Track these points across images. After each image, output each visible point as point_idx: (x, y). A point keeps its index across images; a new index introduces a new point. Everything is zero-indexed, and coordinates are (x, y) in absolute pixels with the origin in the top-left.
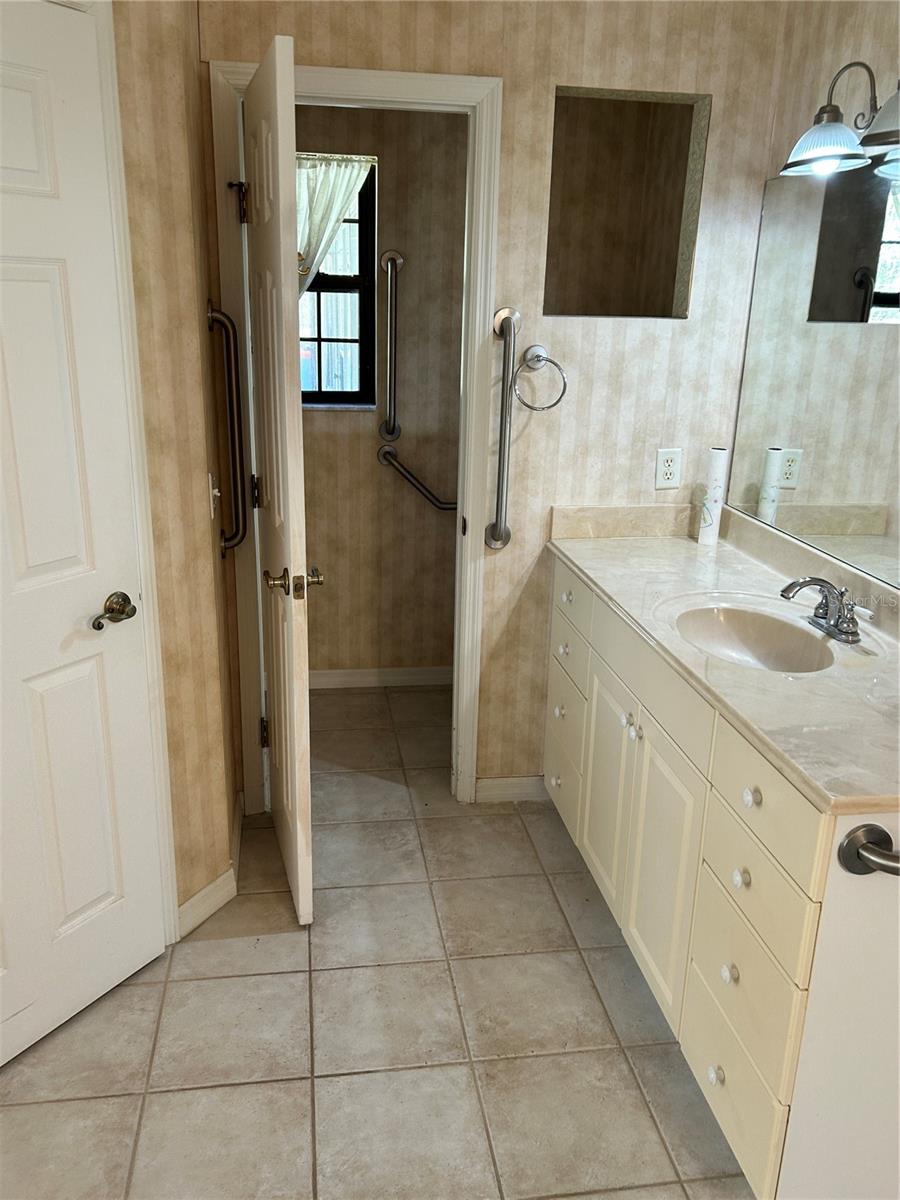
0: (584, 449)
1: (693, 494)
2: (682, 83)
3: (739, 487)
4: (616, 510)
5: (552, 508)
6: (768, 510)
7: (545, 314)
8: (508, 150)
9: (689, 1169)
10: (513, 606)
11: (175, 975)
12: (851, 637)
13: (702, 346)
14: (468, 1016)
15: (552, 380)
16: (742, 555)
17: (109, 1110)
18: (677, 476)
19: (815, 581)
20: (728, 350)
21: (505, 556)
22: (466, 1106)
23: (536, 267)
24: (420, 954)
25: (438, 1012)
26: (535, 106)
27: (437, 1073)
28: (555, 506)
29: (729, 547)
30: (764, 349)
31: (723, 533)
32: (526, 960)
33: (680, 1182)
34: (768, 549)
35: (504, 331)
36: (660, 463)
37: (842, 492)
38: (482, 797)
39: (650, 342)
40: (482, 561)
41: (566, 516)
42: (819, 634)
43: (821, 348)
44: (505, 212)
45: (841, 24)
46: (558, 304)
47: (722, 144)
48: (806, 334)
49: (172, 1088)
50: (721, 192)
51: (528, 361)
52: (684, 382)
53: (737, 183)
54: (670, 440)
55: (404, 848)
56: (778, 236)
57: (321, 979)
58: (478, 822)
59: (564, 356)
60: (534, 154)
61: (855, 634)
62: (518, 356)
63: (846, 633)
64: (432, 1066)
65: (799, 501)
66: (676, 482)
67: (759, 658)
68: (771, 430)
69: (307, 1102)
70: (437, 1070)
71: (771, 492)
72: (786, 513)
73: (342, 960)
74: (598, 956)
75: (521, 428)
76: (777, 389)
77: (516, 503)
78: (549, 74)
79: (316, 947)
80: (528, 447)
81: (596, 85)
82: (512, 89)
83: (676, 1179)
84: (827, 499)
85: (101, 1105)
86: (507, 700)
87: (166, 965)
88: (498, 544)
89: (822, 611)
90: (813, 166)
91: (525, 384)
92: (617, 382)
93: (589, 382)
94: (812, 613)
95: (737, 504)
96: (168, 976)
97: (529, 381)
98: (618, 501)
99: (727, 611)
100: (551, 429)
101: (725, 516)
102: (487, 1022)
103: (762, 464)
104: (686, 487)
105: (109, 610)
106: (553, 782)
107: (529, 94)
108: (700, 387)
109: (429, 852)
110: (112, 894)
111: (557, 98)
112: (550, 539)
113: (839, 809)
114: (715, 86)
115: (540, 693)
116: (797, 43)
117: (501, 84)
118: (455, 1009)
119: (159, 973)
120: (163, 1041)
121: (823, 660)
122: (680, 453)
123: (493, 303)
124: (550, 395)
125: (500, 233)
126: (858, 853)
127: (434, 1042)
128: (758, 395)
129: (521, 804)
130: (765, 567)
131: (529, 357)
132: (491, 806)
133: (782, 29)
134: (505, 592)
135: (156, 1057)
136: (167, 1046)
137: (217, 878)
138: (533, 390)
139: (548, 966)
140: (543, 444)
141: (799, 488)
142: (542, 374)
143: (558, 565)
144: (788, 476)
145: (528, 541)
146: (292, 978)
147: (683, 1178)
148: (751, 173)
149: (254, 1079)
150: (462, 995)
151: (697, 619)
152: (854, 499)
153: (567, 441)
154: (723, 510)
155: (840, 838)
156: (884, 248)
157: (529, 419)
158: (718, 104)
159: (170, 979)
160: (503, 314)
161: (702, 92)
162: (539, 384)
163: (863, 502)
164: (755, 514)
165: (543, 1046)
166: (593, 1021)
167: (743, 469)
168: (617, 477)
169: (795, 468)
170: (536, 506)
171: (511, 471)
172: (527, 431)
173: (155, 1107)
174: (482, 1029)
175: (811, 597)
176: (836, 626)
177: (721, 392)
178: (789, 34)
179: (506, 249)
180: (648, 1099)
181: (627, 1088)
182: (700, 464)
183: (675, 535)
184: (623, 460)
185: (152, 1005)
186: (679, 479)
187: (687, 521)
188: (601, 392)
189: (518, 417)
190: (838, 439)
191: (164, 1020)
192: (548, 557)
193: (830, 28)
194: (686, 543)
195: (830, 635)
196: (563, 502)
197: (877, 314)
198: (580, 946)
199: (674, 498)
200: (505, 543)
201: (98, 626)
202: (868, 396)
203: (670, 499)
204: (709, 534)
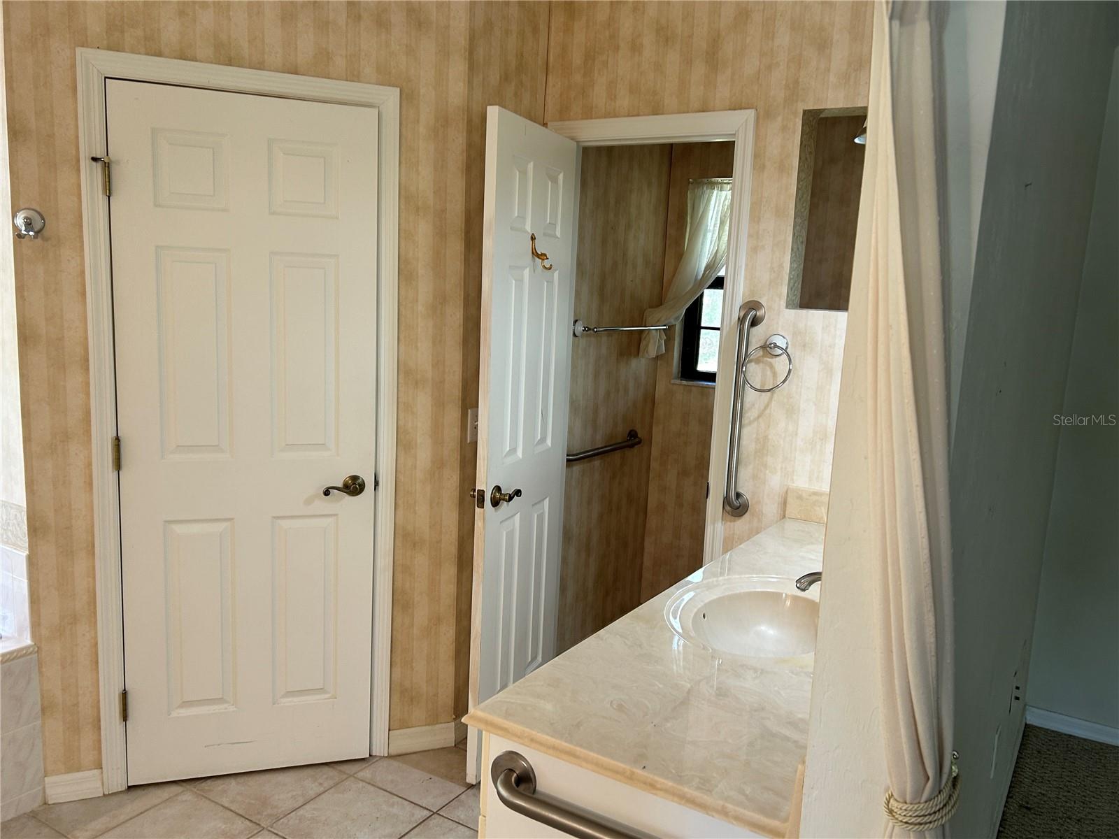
5: (788, 489)
7: (787, 307)
21: (743, 524)
23: (781, 266)
26: (784, 128)
28: (791, 486)
40: (721, 524)
41: (800, 497)
44: (755, 219)
49: (280, 833)
57: (434, 821)
59: (804, 346)
60: (782, 168)
73: (462, 817)
75: (762, 408)
78: (797, 101)
80: (769, 427)
81: (840, 106)
85: (239, 821)
88: (737, 512)
91: (768, 368)
97: (771, 366)
100: (791, 413)
105: (344, 485)
107: (780, 119)
110: (326, 692)
111: (804, 119)
112: (785, 515)
117: (754, 114)
120: (308, 806)
125: (750, 236)
131: (769, 344)
135: (294, 813)
136: (306, 810)
137: (437, 723)
140: (782, 425)
145: (765, 513)
146: (419, 811)
159: (355, 776)
170: (775, 482)
172: (768, 411)
179: (754, 250)
185: (328, 784)
191: (323, 796)
196: (798, 484)
200: (744, 512)
201: (328, 493)
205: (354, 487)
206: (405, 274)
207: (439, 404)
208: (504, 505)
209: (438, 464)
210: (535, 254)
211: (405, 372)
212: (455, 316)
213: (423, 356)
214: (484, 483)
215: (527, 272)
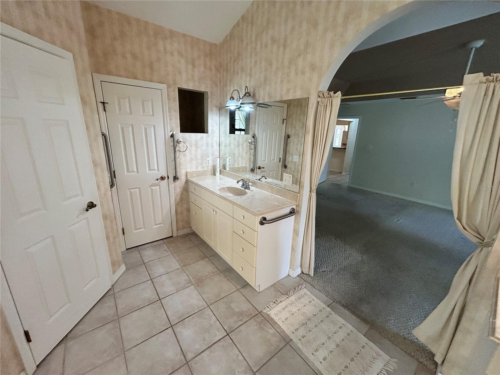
0: (192, 159)
1: (213, 167)
2: (202, 89)
3: (222, 165)
4: (200, 171)
5: (187, 172)
6: (228, 169)
7: (180, 132)
8: (169, 99)
9: (239, 287)
10: (181, 193)
11: (116, 291)
12: (249, 189)
13: (212, 139)
14: (190, 276)
15: (184, 146)
16: (224, 177)
17: (110, 326)
18: (210, 164)
19: (242, 180)
20: (216, 139)
21: (178, 183)
22: (196, 292)
23: (177, 123)
24: (175, 268)
25: (183, 278)
26: (174, 91)
27: (187, 289)
28: (187, 171)
29: (222, 176)
30: (222, 139)
31: (220, 174)
32: (198, 262)
33: (238, 290)
34: (229, 176)
35: (172, 136)
36: (207, 161)
37: (238, 164)
38: (179, 234)
39: (202, 137)
40: (173, 184)
41: (190, 173)
42: (243, 189)
43: (232, 139)
44: (170, 112)
45: (230, 82)
46: (182, 131)
47: (211, 101)
48: (229, 136)
50: (212, 110)
51: (178, 142)
52: (209, 145)
53: (214, 108)
54: (208, 157)
55: (164, 249)
56: (222, 118)
57: (154, 280)
58: (179, 240)
59: (186, 141)
60: (175, 100)
61: (249, 188)
62: (176, 140)
63: (248, 188)
64: (185, 288)
65: (232, 166)
66: (210, 165)
67: (233, 195)
68: (226, 154)
69: (161, 305)
70: (187, 288)
71: (228, 165)
72: (230, 168)
74: (212, 257)
76: (225, 146)
77: (179, 171)
78: (176, 85)
79: (151, 274)
80: (180, 159)
82: (169, 87)
83: (237, 289)
84: (236, 166)
86: (182, 213)
87: (112, 290)
88: (177, 180)
89: (243, 185)
90: (230, 107)
92: (196, 146)
93: (191, 146)
94: (241, 186)
95: (221, 168)
96: (114, 292)
97: (179, 146)
98: (200, 169)
99: (227, 187)
100: (185, 155)
101: (220, 170)
102: (194, 276)
103: (225, 160)
104: (212, 166)
105: (88, 206)
106: (195, 227)
107: (172, 88)
108: (212, 146)
109: (170, 248)
111: (178, 90)
112: (187, 178)
113: (259, 215)
114: (208, 90)
115: (189, 210)
116: (222, 84)
117: (166, 86)
118: (186, 276)
119: (111, 292)
120: (118, 306)
121: (245, 193)
122: (210, 159)
123: (169, 130)
124: (184, 149)
125: (169, 116)
126: (262, 222)
127: (185, 284)
128: (222, 147)
129: (187, 234)
130: (230, 179)
131: (178, 141)
132: (181, 236)
133: (219, 81)
134: (179, 190)
135: (118, 310)
136: (120, 307)
137: (121, 267)
138: (180, 148)
139: (203, 262)
140: (183, 159)
141: (231, 164)
142: (181, 145)
143: (190, 183)
144: (229, 162)
145: (182, 179)
146: (148, 282)
147: (238, 289)
148: (216, 107)
149: (146, 305)
150: (187, 273)
151: (222, 189)
152: (240, 165)
153: (188, 157)
154: (220, 169)
155: (259, 220)
156: (236, 120)
157: (180, 153)
158: (209, 93)
160: (171, 133)
161: (206, 91)
162: (181, 146)
163: (242, 166)
164: (225, 169)
165: (207, 276)
166: (215, 269)
167: (222, 161)
168: (199, 164)
169: (230, 161)
170: (183, 172)
171: (177, 165)
172: (180, 156)
173: (122, 320)
174: (194, 278)
175: (241, 183)
176: (246, 187)
177: (216, 147)
178: (220, 82)
179: (170, 119)
180: (228, 278)
181: (224, 278)
182: (214, 161)
183: (211, 175)
184: (200, 161)
185: (112, 300)
186: (211, 164)
187: (213, 172)
188: (194, 148)
189: (177, 154)
190: (237, 155)
192: (187, 181)
193: (228, 82)
194: (213, 176)
195: (245, 189)
196: (189, 170)
197: (236, 132)
198: (208, 257)
199: (210, 168)
200: (178, 180)
201: (87, 210)
202: (240, 147)
203: (209, 168)
204: (218, 174)
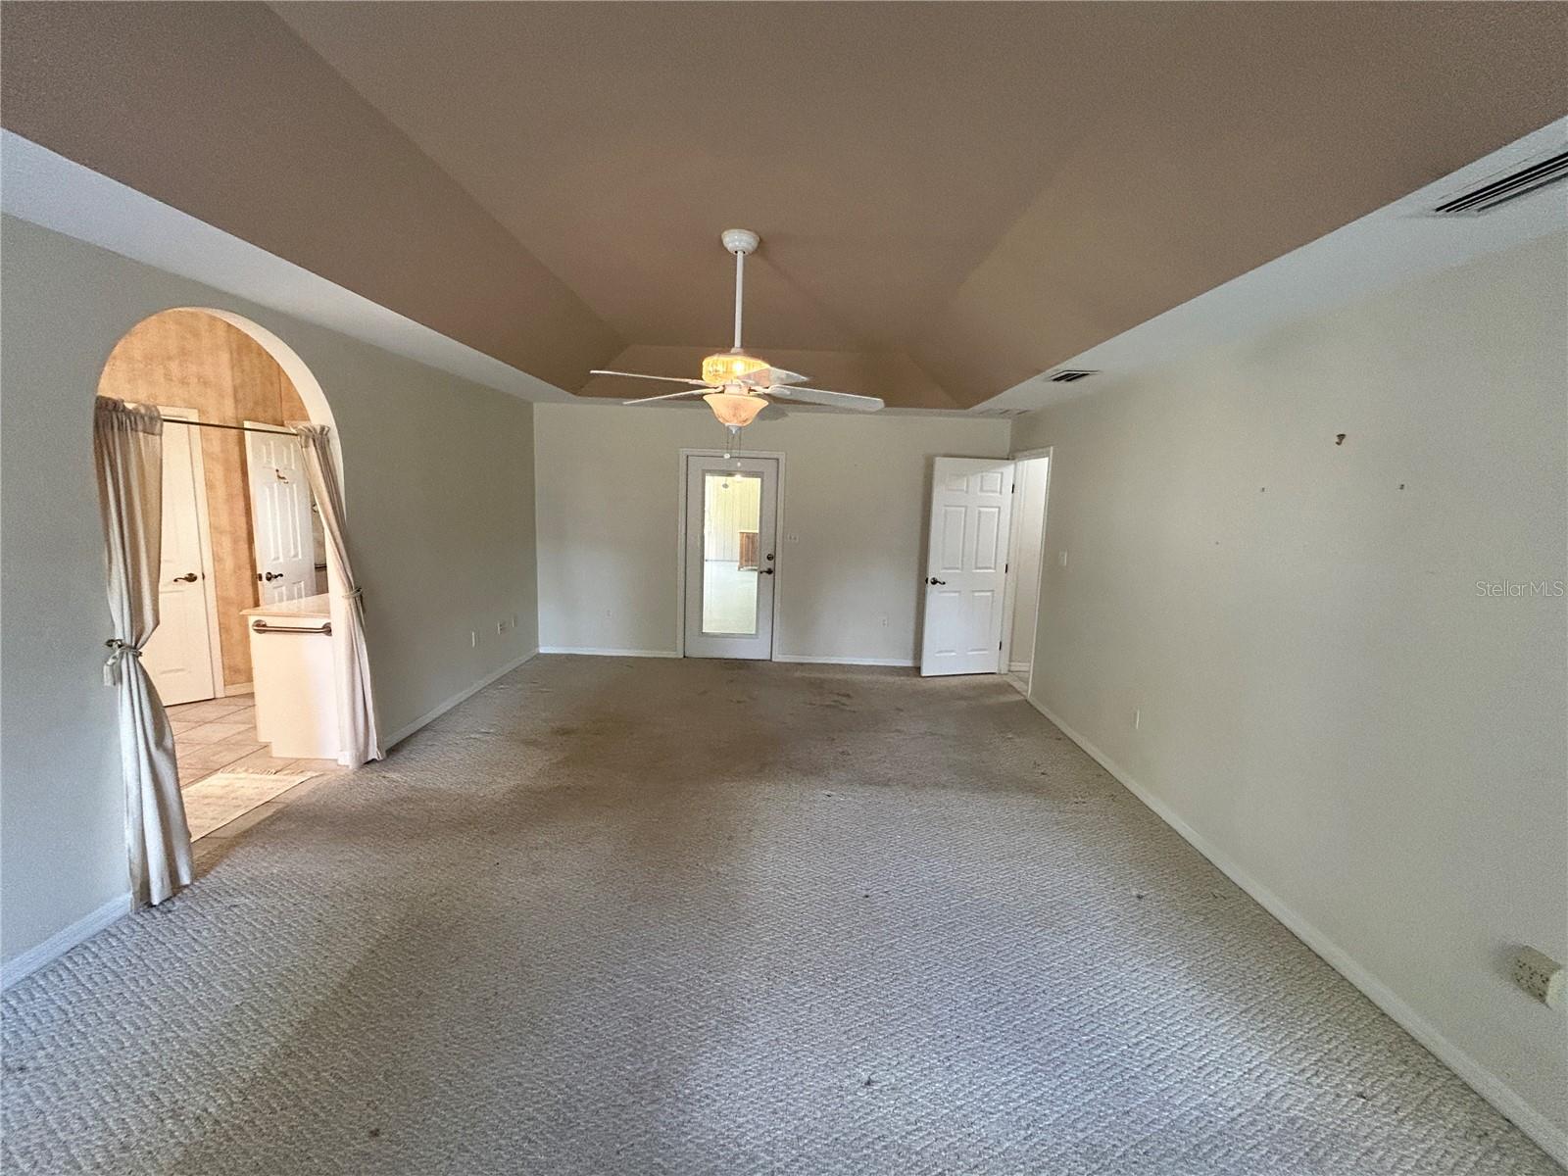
159: (209, 704)
205: (191, 578)
206: (210, 486)
207: (235, 541)
208: (274, 581)
209: (238, 568)
210: (279, 477)
211: (214, 528)
212: (240, 504)
213: (224, 521)
214: (262, 570)
215: (275, 485)
